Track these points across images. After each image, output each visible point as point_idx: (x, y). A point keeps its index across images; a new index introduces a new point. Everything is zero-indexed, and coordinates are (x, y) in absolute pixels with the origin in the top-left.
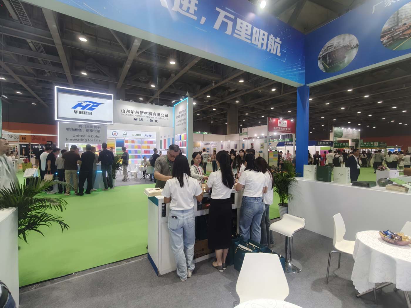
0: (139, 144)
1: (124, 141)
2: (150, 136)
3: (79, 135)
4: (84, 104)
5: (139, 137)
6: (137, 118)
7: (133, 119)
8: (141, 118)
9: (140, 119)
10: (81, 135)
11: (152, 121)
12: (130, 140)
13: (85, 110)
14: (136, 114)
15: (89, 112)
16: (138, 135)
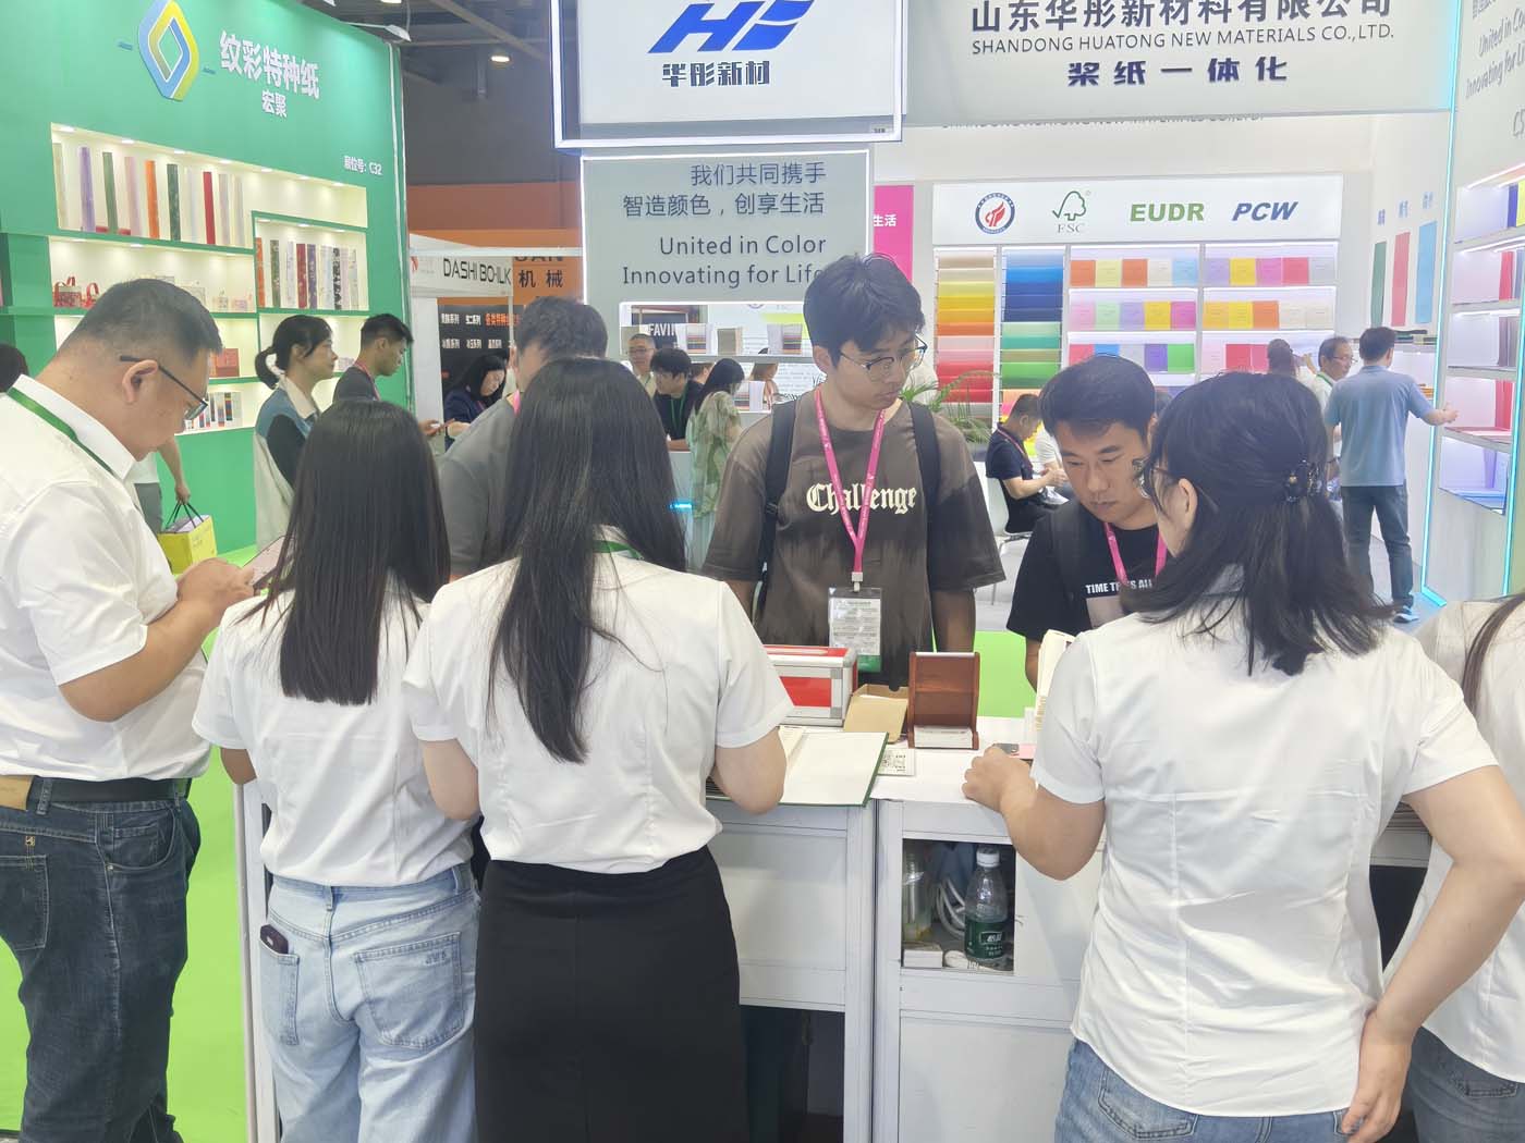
0: (1188, 294)
1: (1060, 274)
2: (1285, 211)
3: (696, 241)
4: (721, 10)
5: (1186, 227)
6: (1096, 66)
7: (1066, 74)
8: (1127, 57)
9: (1119, 69)
10: (706, 241)
11: (1225, 70)
12: (1109, 262)
13: (729, 54)
14: (1094, 32)
15: (751, 64)
16: (1175, 211)
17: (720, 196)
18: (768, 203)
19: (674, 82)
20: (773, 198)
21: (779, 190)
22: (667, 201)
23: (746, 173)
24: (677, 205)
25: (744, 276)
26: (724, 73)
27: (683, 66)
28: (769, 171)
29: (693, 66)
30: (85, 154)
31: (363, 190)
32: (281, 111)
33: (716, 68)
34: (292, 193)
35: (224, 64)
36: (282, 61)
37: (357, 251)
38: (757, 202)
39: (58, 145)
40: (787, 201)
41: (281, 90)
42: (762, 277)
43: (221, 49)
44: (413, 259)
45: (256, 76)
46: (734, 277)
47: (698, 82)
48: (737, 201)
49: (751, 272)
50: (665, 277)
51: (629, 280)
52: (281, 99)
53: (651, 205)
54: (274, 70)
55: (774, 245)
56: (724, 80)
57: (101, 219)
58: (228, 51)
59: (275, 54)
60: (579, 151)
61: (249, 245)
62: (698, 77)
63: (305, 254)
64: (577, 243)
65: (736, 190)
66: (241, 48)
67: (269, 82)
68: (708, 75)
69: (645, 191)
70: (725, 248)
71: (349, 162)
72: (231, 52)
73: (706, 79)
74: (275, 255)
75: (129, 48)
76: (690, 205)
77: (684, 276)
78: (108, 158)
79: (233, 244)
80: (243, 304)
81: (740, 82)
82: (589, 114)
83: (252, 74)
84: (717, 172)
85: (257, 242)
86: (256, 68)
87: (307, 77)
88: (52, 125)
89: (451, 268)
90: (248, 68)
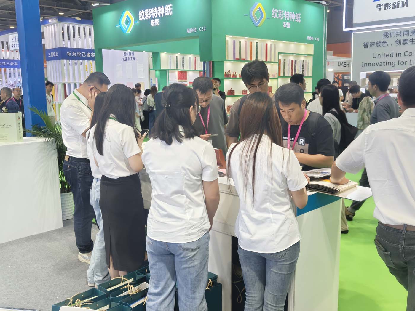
3: (383, 54)
10: (386, 54)
15: (402, 2)
17: (391, 41)
18: (405, 42)
19: (380, 9)
20: (407, 40)
21: (409, 38)
22: (376, 43)
23: (399, 33)
24: (378, 44)
25: (397, 63)
26: (394, 5)
27: (382, 5)
28: (406, 33)
29: (385, 4)
30: (234, 42)
31: (313, 45)
32: (289, 26)
33: (392, 4)
34: (292, 47)
35: (273, 17)
36: (290, 14)
37: (310, 61)
38: (402, 42)
39: (228, 40)
40: (411, 41)
41: (289, 21)
42: (402, 63)
43: (272, 13)
44: (328, 62)
45: (282, 19)
46: (394, 64)
47: (386, 9)
48: (396, 42)
49: (399, 62)
50: (374, 65)
51: (364, 66)
52: (289, 24)
53: (371, 45)
54: (287, 17)
55: (406, 54)
56: (394, 7)
57: (237, 56)
58: (274, 13)
59: (288, 12)
60: (352, 31)
61: (277, 61)
62: (386, 7)
63: (294, 63)
64: (349, 56)
65: (396, 39)
66: (278, 12)
67: (286, 20)
68: (389, 6)
69: (369, 41)
70: (392, 56)
71: (309, 38)
72: (275, 13)
73: (389, 7)
74: (284, 63)
75: (247, 16)
76: (382, 44)
77: (379, 64)
78: (240, 42)
79: (273, 61)
80: (274, 75)
81: (399, 8)
82: (355, 21)
83: (281, 18)
84: (390, 34)
85: (279, 60)
86: (282, 17)
87: (297, 17)
88: (226, 36)
89: (341, 64)
90: (280, 17)
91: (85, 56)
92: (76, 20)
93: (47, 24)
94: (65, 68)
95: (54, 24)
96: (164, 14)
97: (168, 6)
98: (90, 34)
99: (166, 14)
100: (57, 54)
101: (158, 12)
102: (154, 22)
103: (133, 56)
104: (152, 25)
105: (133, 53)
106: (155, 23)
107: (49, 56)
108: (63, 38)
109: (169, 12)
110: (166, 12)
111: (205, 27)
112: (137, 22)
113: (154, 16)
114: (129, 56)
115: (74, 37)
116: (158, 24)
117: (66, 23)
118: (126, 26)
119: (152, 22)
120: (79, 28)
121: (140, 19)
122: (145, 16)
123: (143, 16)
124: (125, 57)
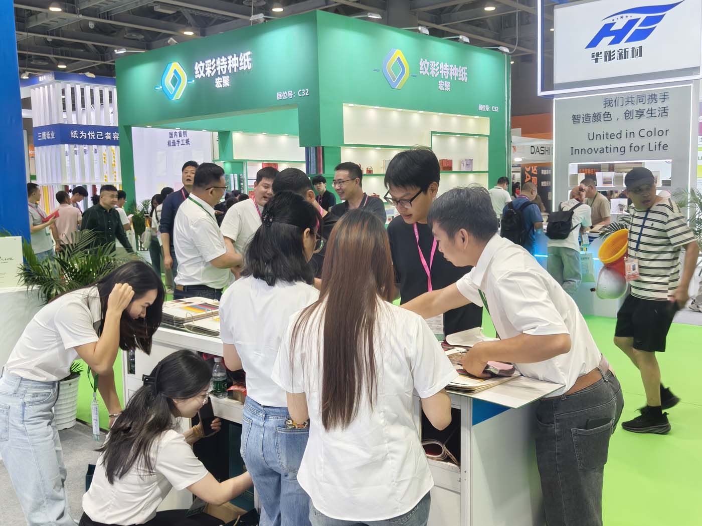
3: (605, 133)
4: (619, 24)
10: (610, 133)
13: (623, 45)
15: (633, 48)
17: (617, 112)
18: (640, 114)
19: (597, 61)
20: (643, 111)
21: (646, 107)
22: (592, 115)
23: (630, 100)
24: (597, 117)
25: (628, 149)
26: (620, 54)
27: (601, 53)
28: (641, 99)
29: (606, 52)
31: (489, 118)
32: (448, 89)
33: (616, 52)
34: (454, 122)
35: (421, 72)
36: (449, 68)
38: (635, 113)
40: (650, 112)
41: (448, 80)
42: (637, 149)
43: (420, 66)
44: (513, 147)
45: (436, 76)
46: (623, 150)
47: (608, 60)
48: (625, 114)
49: (631, 147)
50: (590, 151)
51: (574, 153)
52: (448, 84)
53: (585, 118)
54: (445, 72)
55: (643, 133)
56: (620, 57)
58: (423, 66)
59: (446, 65)
60: (552, 96)
62: (608, 57)
64: (550, 137)
65: (625, 108)
66: (429, 65)
67: (442, 77)
68: (613, 56)
69: (582, 112)
70: (619, 136)
71: (481, 107)
72: (425, 66)
73: (612, 58)
75: (377, 70)
76: (602, 116)
77: (599, 150)
81: (628, 58)
82: (558, 79)
83: (434, 75)
84: (615, 101)
86: (436, 72)
87: (461, 73)
88: (344, 104)
89: (535, 150)
90: (432, 72)
91: (103, 138)
92: (86, 76)
93: (36, 84)
94: (67, 158)
95: (48, 85)
96: (238, 68)
97: (245, 54)
98: (111, 101)
99: (241, 68)
100: (53, 134)
101: (228, 64)
102: (221, 82)
103: (185, 138)
104: (218, 85)
105: (185, 133)
106: (223, 82)
107: (40, 138)
108: (64, 108)
109: (246, 64)
110: (241, 64)
111: (307, 90)
112: (191, 81)
113: (221, 72)
114: (178, 138)
115: (83, 106)
116: (228, 85)
117: (69, 83)
118: (174, 89)
119: (218, 81)
120: (92, 91)
121: (196, 77)
122: (205, 72)
123: (202, 72)
124: (171, 140)
